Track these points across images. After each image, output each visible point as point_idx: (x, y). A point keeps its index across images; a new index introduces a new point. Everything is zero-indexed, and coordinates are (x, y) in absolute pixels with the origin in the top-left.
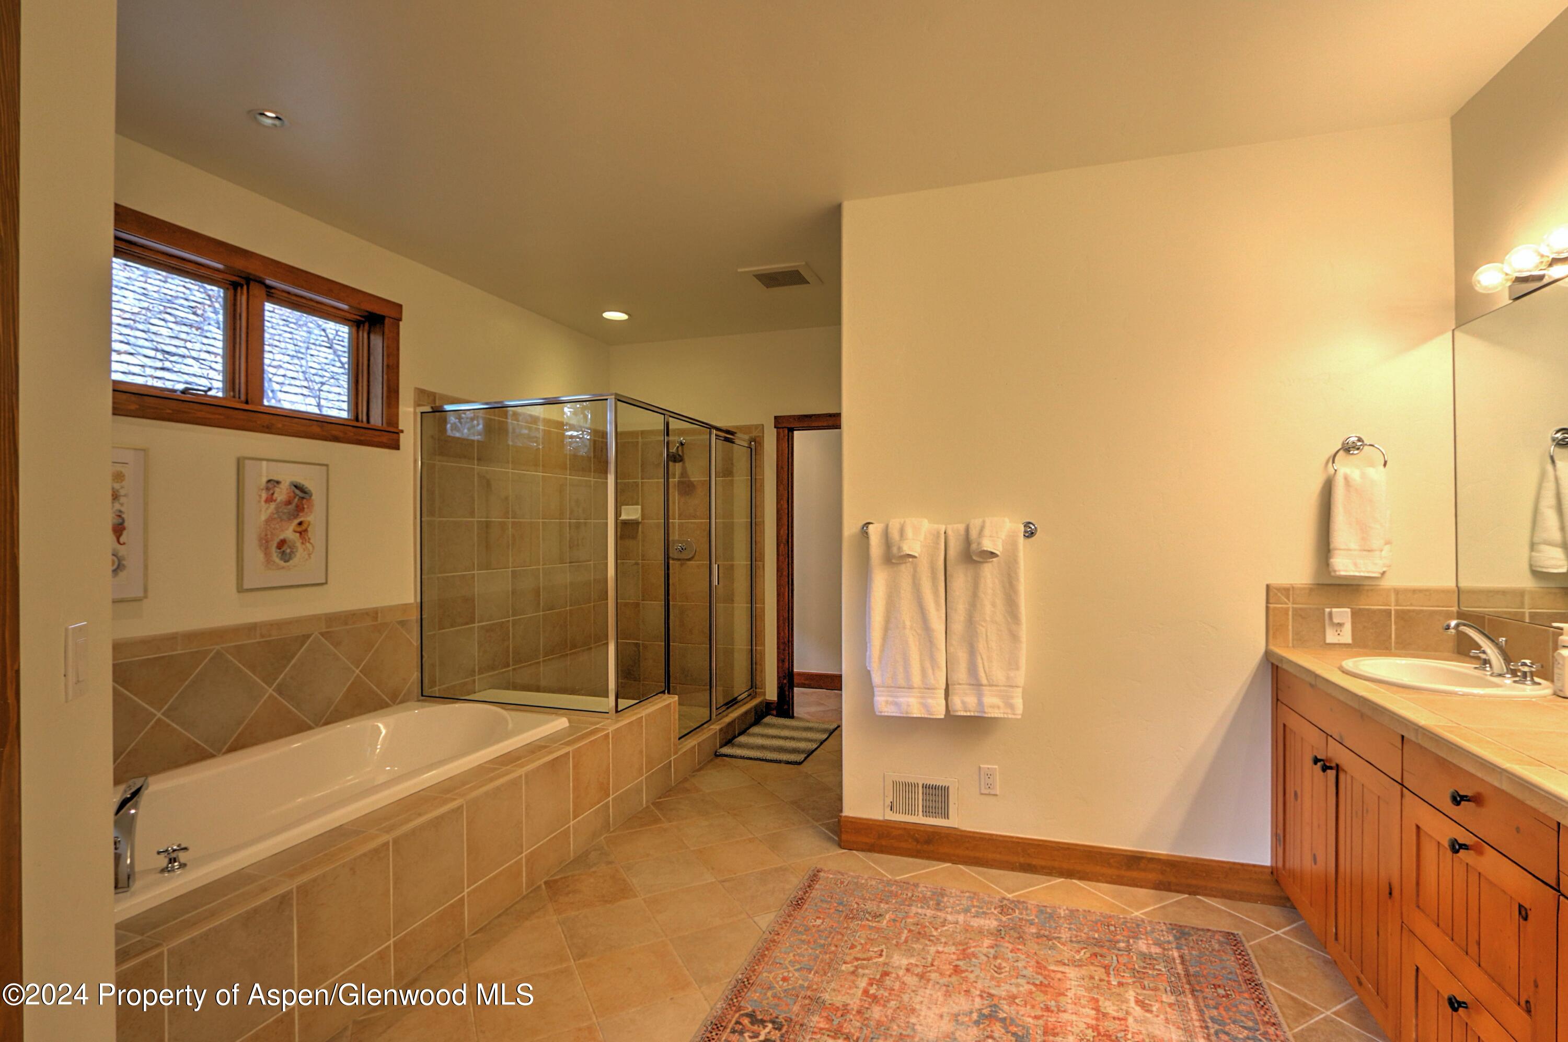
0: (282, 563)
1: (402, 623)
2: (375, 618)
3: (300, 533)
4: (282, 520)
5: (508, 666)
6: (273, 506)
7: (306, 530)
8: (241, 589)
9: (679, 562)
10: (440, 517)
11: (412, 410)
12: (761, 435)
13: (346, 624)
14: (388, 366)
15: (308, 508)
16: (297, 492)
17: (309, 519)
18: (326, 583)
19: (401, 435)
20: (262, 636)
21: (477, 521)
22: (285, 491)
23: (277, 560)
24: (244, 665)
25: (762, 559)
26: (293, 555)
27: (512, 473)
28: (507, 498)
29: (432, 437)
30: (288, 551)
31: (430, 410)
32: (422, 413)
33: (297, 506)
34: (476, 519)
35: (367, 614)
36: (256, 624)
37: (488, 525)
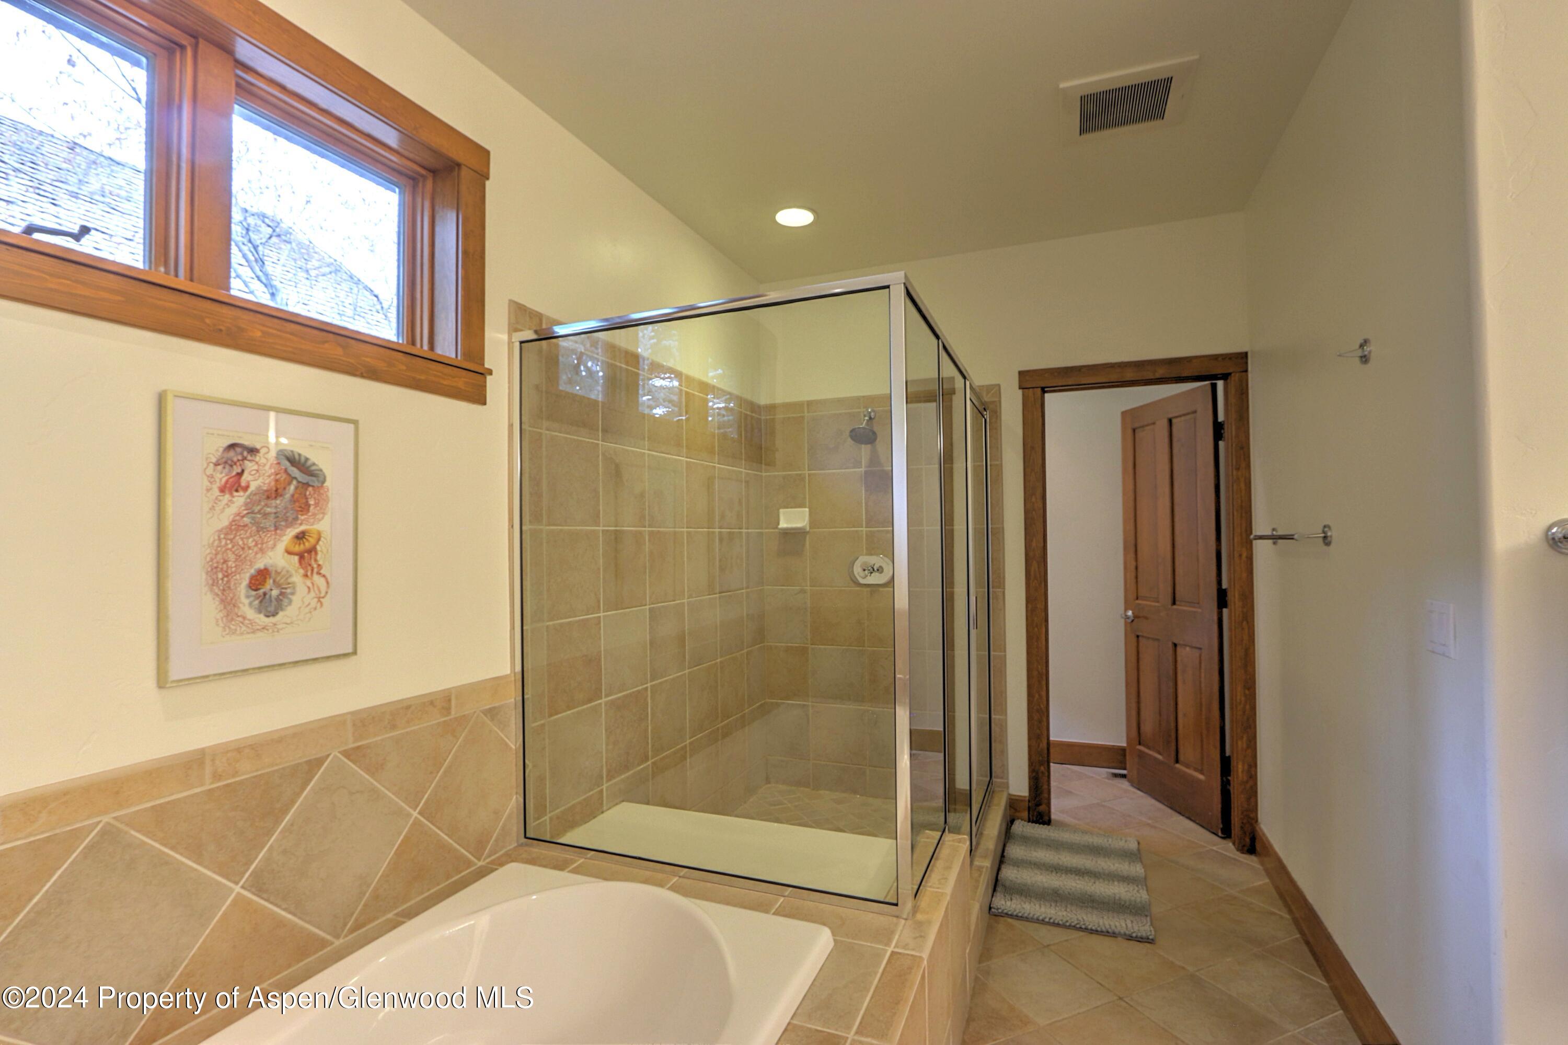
0: (261, 619)
1: (492, 713)
2: (447, 710)
3: (301, 557)
4: (260, 529)
5: (647, 759)
6: (240, 499)
7: (312, 550)
8: (162, 681)
9: (869, 589)
10: (549, 525)
11: (505, 337)
12: (997, 399)
13: (394, 727)
14: (465, 253)
15: (316, 505)
16: (295, 472)
17: (318, 526)
18: (355, 653)
19: (489, 378)
20: (217, 776)
21: (603, 531)
22: (269, 470)
23: (251, 614)
24: (173, 848)
25: (1001, 584)
26: (286, 601)
27: (649, 455)
28: (642, 495)
29: (537, 387)
30: (275, 593)
31: (534, 337)
32: (521, 342)
33: (293, 500)
34: (601, 528)
35: (432, 703)
36: (202, 752)
37: (616, 537)
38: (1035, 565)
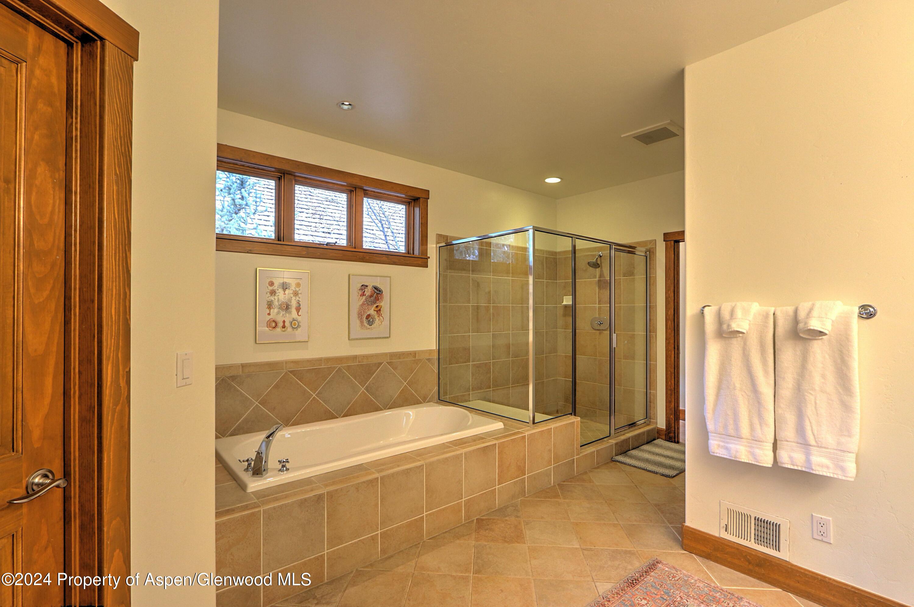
0: (368, 326)
1: (429, 360)
2: (415, 356)
3: (377, 311)
4: (368, 305)
5: (490, 388)
6: (364, 298)
7: (380, 310)
8: (349, 339)
9: (598, 332)
10: (450, 303)
11: (435, 246)
12: (654, 247)
13: (400, 358)
14: (422, 223)
15: (381, 299)
16: (376, 291)
17: (381, 304)
18: (390, 337)
19: (429, 259)
20: (359, 362)
21: (472, 305)
22: (370, 291)
23: (366, 325)
24: (351, 376)
25: (655, 331)
26: (374, 322)
27: (493, 278)
28: (489, 292)
29: (446, 260)
30: (371, 320)
31: (445, 245)
32: (439, 247)
33: (375, 298)
34: (471, 304)
35: (410, 354)
36: (356, 355)
37: (478, 307)
38: (670, 322)
